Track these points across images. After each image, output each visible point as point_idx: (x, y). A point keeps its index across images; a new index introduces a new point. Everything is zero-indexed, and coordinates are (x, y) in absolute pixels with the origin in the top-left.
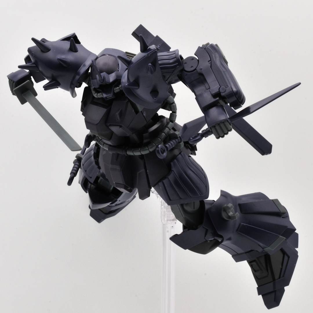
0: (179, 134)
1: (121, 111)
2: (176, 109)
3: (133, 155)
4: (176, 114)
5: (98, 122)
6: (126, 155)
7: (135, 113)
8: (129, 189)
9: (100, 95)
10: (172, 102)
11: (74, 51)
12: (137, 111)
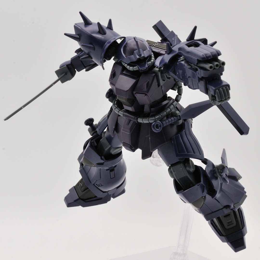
0: (179, 113)
1: (148, 83)
2: (182, 93)
3: (142, 122)
4: (181, 96)
5: (128, 89)
6: (136, 122)
7: (157, 86)
8: (133, 149)
9: (136, 68)
10: (180, 86)
11: (103, 33)
12: (159, 85)
